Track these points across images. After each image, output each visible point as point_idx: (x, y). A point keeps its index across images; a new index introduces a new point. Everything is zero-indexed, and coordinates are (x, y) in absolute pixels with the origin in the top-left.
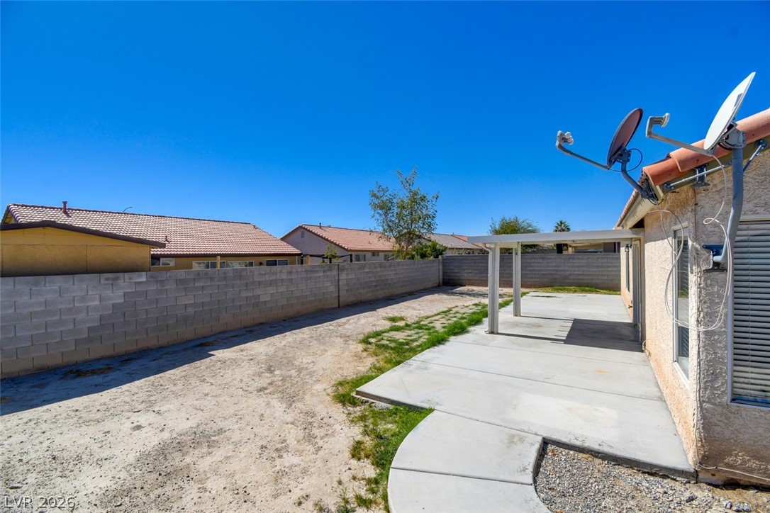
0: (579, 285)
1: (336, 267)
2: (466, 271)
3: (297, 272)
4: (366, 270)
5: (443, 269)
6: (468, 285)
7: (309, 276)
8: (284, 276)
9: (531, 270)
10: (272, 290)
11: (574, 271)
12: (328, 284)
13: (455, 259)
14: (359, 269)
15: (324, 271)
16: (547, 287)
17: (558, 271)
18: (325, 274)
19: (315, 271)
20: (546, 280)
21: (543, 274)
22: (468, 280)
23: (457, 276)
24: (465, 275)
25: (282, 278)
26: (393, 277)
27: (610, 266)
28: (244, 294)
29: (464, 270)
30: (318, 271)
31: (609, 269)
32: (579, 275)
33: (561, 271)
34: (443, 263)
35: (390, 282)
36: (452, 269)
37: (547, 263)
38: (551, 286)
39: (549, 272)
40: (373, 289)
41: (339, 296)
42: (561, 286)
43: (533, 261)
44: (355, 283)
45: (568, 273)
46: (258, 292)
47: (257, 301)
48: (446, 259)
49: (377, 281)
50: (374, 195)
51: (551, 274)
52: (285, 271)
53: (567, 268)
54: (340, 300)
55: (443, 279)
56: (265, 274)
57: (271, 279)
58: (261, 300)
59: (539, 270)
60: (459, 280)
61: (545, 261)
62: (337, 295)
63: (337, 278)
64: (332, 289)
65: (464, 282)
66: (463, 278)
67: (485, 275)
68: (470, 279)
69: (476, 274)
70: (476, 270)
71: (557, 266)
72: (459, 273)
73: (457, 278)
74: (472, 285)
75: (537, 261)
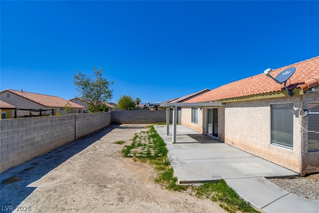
1: (74, 117)
2: (122, 118)
3: (56, 120)
4: (86, 118)
5: (111, 117)
6: (124, 124)
7: (62, 122)
8: (49, 123)
9: (149, 117)
10: (42, 133)
12: (70, 127)
13: (117, 112)
14: (83, 117)
15: (69, 119)
16: (155, 123)
17: (158, 117)
18: (69, 121)
19: (64, 119)
20: (155, 120)
21: (154, 118)
22: (123, 121)
23: (119, 120)
24: (122, 120)
25: (48, 124)
26: (95, 121)
28: (25, 138)
29: (122, 117)
30: (66, 119)
33: (160, 117)
34: (111, 114)
35: (95, 124)
36: (116, 117)
37: (155, 114)
38: (157, 123)
39: (156, 117)
40: (89, 128)
41: (75, 134)
42: (160, 122)
43: (150, 113)
44: (82, 126)
45: (162, 118)
46: (34, 135)
47: (34, 142)
48: (112, 112)
49: (90, 124)
50: (77, 78)
51: (157, 118)
52: (49, 120)
53: (162, 116)
54: (76, 136)
55: (111, 121)
56: (38, 122)
57: (41, 125)
58: (36, 141)
59: (152, 117)
60: (119, 121)
61: (155, 113)
62: (74, 133)
63: (74, 123)
64: (72, 130)
65: (121, 122)
66: (121, 121)
67: (131, 119)
68: (124, 121)
69: (127, 118)
70: (127, 117)
71: (159, 115)
72: (119, 118)
73: (118, 121)
74: (125, 124)
75: (151, 113)
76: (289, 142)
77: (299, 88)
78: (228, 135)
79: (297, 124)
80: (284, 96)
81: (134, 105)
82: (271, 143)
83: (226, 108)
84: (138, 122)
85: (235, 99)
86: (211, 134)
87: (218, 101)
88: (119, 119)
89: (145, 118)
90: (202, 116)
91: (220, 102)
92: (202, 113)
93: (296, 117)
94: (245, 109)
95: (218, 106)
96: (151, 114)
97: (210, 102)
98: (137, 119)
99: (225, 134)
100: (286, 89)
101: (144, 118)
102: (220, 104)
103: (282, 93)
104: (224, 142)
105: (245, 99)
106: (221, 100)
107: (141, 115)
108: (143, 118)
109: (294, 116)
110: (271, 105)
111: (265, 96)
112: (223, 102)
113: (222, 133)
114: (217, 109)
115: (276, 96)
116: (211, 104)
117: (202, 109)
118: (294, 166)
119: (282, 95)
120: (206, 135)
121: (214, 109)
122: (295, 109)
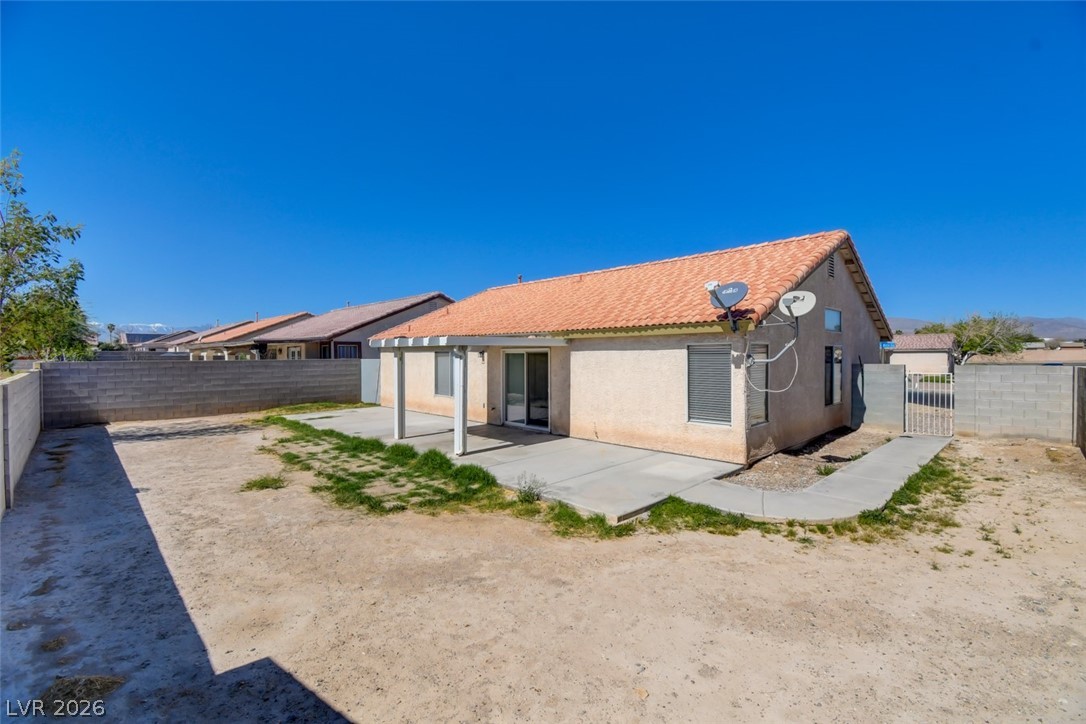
0: (315, 401)
2: (108, 393)
5: (44, 393)
6: (116, 420)
9: (246, 385)
11: (308, 382)
17: (285, 383)
20: (270, 398)
21: (266, 390)
23: (88, 405)
27: (347, 375)
29: (104, 391)
31: (348, 378)
32: (314, 387)
33: (292, 383)
36: (71, 392)
38: (277, 406)
39: (275, 386)
45: (300, 386)
51: (278, 389)
59: (260, 384)
60: (91, 412)
61: (268, 371)
65: (104, 416)
66: (100, 408)
67: (157, 398)
68: (121, 410)
69: (133, 397)
70: (136, 389)
71: (285, 377)
72: (89, 397)
73: (87, 409)
74: (125, 419)
75: (256, 370)
76: (722, 412)
77: (750, 318)
78: (581, 416)
79: (738, 378)
80: (721, 330)
81: (84, 338)
82: (689, 420)
83: (573, 353)
84: (194, 408)
85: (609, 331)
86: (522, 421)
87: (554, 334)
88: (88, 402)
89: (225, 392)
90: (486, 375)
91: (561, 338)
92: (486, 364)
93: (736, 367)
94: (629, 354)
95: (550, 347)
96: (252, 373)
97: (530, 337)
98: (189, 396)
99: (571, 417)
100: (730, 317)
101: (224, 389)
102: (560, 341)
103: (718, 325)
104: (567, 436)
105: (636, 334)
106: (567, 332)
107: (209, 381)
108: (220, 389)
109: (733, 366)
110: (688, 346)
111: (684, 329)
112: (571, 336)
113: (560, 413)
114: (546, 354)
115: (707, 329)
116: (532, 341)
117: (486, 354)
118: (733, 454)
119: (717, 329)
120: (503, 425)
121: (529, 354)
122: (735, 354)
